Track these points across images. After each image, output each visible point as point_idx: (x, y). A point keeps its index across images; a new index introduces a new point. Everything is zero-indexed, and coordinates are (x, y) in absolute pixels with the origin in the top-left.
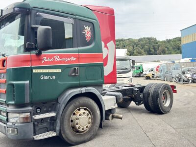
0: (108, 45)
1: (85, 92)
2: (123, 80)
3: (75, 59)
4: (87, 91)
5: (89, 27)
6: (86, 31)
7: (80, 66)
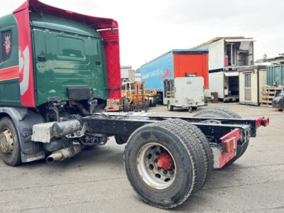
5: (8, 37)
6: (6, 42)
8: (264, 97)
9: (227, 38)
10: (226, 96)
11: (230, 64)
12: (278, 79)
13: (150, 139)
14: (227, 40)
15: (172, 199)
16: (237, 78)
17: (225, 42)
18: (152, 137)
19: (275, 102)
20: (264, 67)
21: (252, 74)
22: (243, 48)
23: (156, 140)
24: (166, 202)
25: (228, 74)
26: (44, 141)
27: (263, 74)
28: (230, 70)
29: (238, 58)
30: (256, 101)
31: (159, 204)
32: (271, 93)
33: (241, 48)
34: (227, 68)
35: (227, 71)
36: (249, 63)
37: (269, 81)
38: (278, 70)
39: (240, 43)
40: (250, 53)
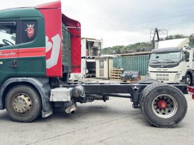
0: (53, 39)
1: (22, 81)
2: (168, 75)
3: (15, 54)
4: (24, 81)
5: (32, 25)
6: (29, 29)
7: (19, 59)
8: (112, 74)
9: (88, 39)
10: (87, 74)
11: (88, 55)
12: (120, 64)
13: (163, 92)
14: (88, 40)
15: (175, 121)
16: (94, 63)
17: (87, 41)
18: (164, 91)
19: (122, 77)
20: (112, 58)
21: (105, 61)
22: (95, 45)
23: (167, 92)
24: (172, 123)
25: (89, 61)
26: (64, 100)
27: (111, 61)
28: (89, 58)
29: (92, 51)
30: (107, 77)
31: (167, 126)
32: (116, 72)
33: (94, 45)
34: (88, 57)
35: (87, 59)
36: (98, 55)
37: (115, 65)
38: (120, 60)
39: (93, 42)
40: (99, 48)
